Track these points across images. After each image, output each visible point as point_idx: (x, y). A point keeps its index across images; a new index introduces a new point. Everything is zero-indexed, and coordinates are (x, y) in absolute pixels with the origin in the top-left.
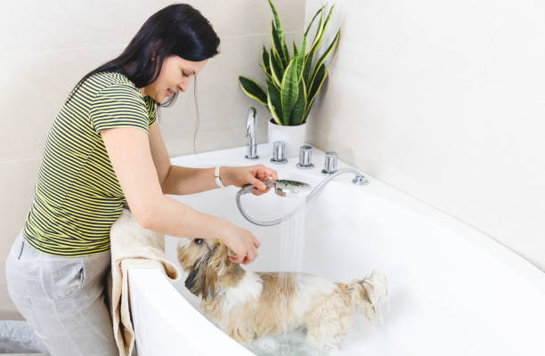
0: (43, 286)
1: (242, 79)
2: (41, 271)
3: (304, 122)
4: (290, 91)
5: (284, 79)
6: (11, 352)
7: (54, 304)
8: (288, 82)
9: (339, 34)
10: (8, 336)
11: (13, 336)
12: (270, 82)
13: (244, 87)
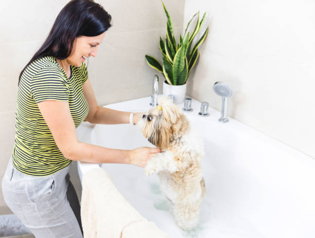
0: (28, 195)
1: (147, 57)
2: (26, 187)
3: (185, 83)
4: (179, 65)
5: (175, 58)
6: (8, 235)
7: (36, 206)
8: (178, 59)
9: (207, 29)
10: (6, 224)
11: (9, 224)
12: (165, 58)
13: (149, 61)
